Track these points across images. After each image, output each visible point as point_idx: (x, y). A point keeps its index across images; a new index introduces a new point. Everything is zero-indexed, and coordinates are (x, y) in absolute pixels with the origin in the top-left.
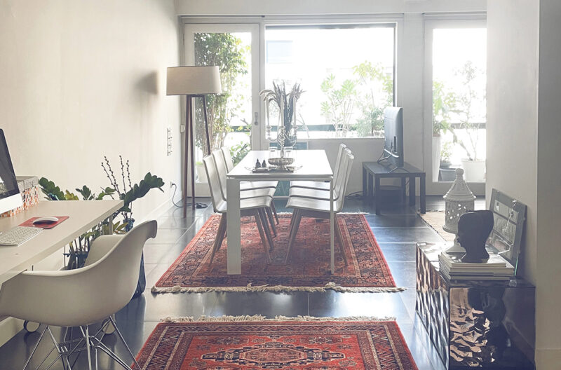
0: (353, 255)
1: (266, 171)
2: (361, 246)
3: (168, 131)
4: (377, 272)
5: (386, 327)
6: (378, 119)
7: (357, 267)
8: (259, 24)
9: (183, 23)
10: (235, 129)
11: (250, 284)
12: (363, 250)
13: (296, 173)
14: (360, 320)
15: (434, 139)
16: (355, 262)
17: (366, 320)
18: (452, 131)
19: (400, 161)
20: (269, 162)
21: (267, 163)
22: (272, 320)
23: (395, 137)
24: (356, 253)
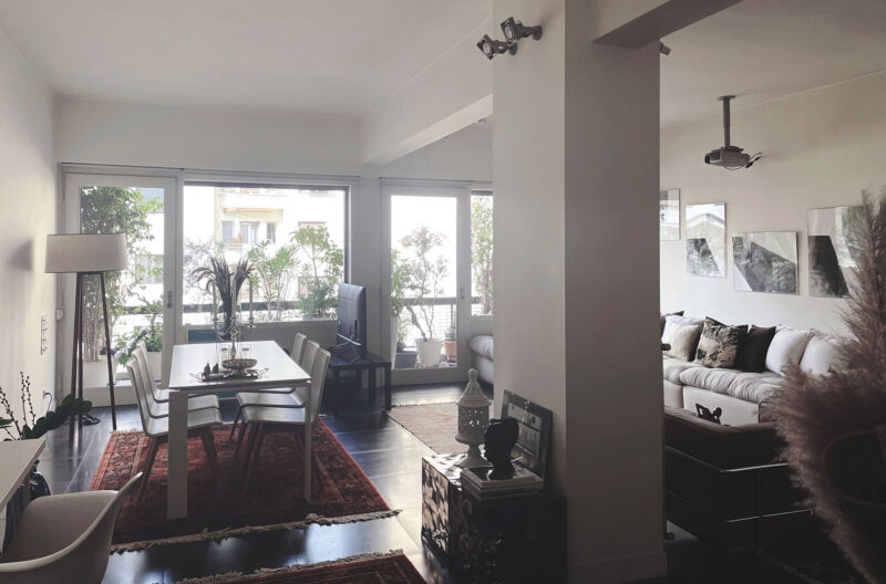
0: (326, 474)
1: (221, 378)
2: (331, 460)
3: (43, 320)
4: (362, 493)
5: (396, 563)
6: (327, 297)
7: (335, 489)
8: (176, 178)
9: (64, 173)
10: (131, 310)
11: (205, 530)
12: (335, 466)
13: (263, 379)
14: (362, 560)
15: (392, 318)
16: (331, 482)
17: (369, 559)
18: (410, 310)
19: (363, 350)
20: (225, 366)
21: (220, 366)
22: (251, 576)
23: (356, 322)
24: (328, 470)
